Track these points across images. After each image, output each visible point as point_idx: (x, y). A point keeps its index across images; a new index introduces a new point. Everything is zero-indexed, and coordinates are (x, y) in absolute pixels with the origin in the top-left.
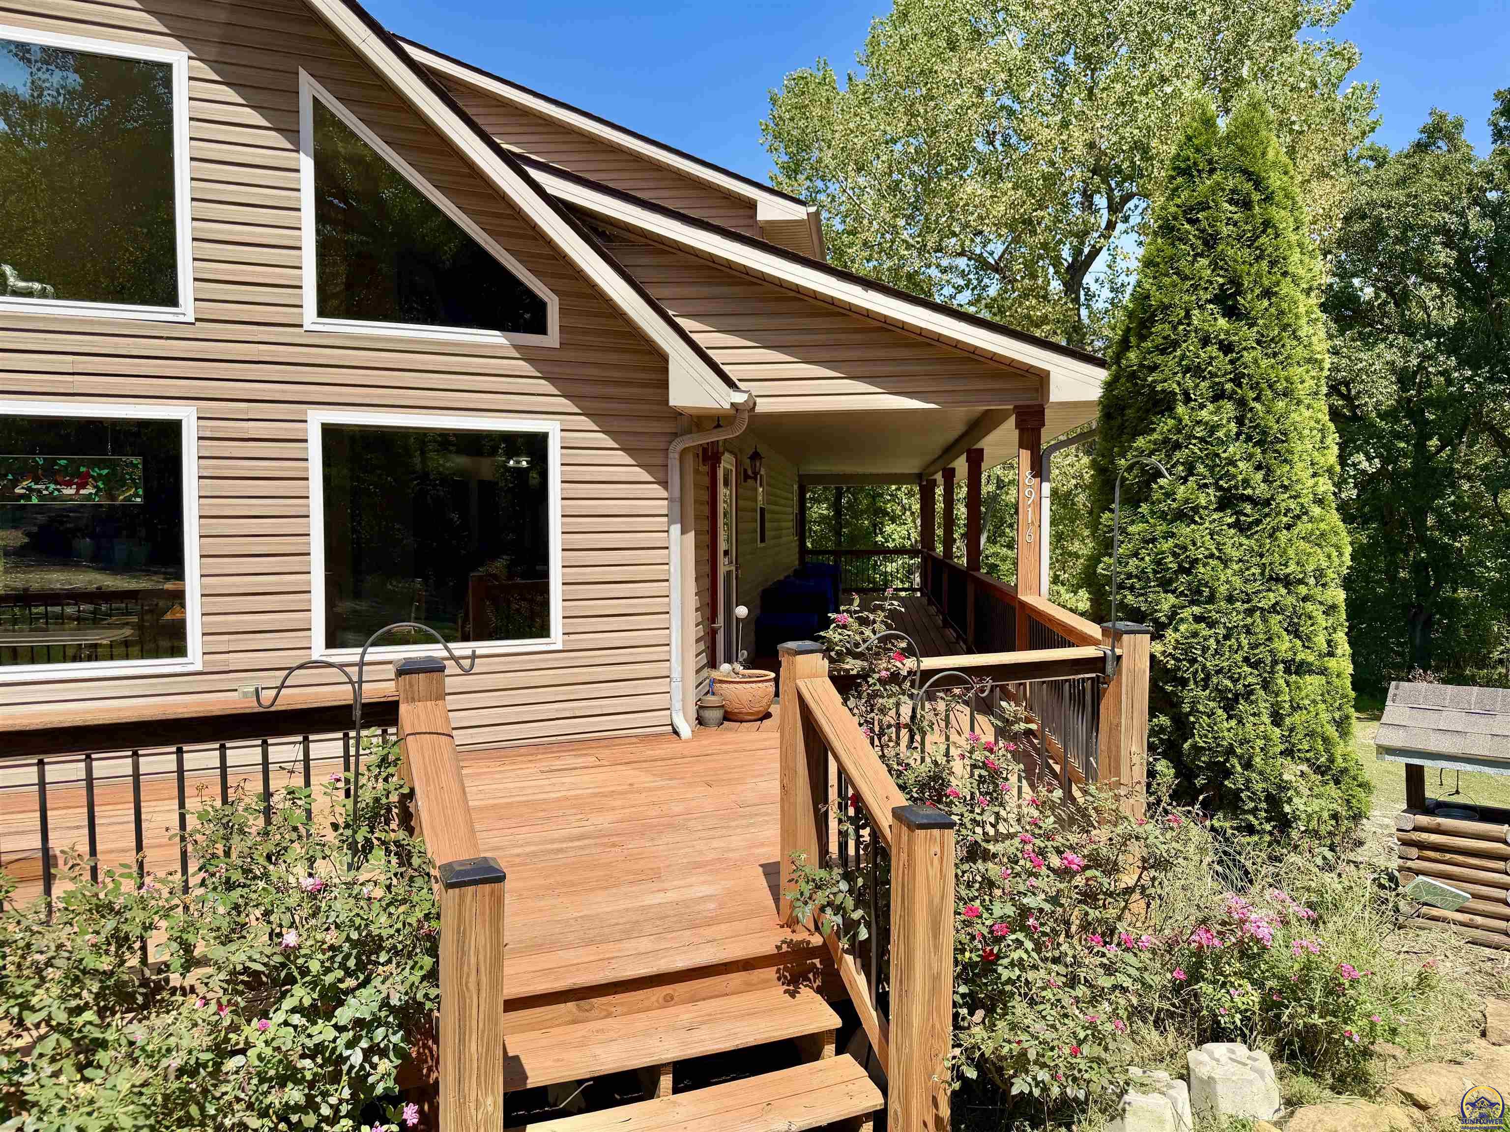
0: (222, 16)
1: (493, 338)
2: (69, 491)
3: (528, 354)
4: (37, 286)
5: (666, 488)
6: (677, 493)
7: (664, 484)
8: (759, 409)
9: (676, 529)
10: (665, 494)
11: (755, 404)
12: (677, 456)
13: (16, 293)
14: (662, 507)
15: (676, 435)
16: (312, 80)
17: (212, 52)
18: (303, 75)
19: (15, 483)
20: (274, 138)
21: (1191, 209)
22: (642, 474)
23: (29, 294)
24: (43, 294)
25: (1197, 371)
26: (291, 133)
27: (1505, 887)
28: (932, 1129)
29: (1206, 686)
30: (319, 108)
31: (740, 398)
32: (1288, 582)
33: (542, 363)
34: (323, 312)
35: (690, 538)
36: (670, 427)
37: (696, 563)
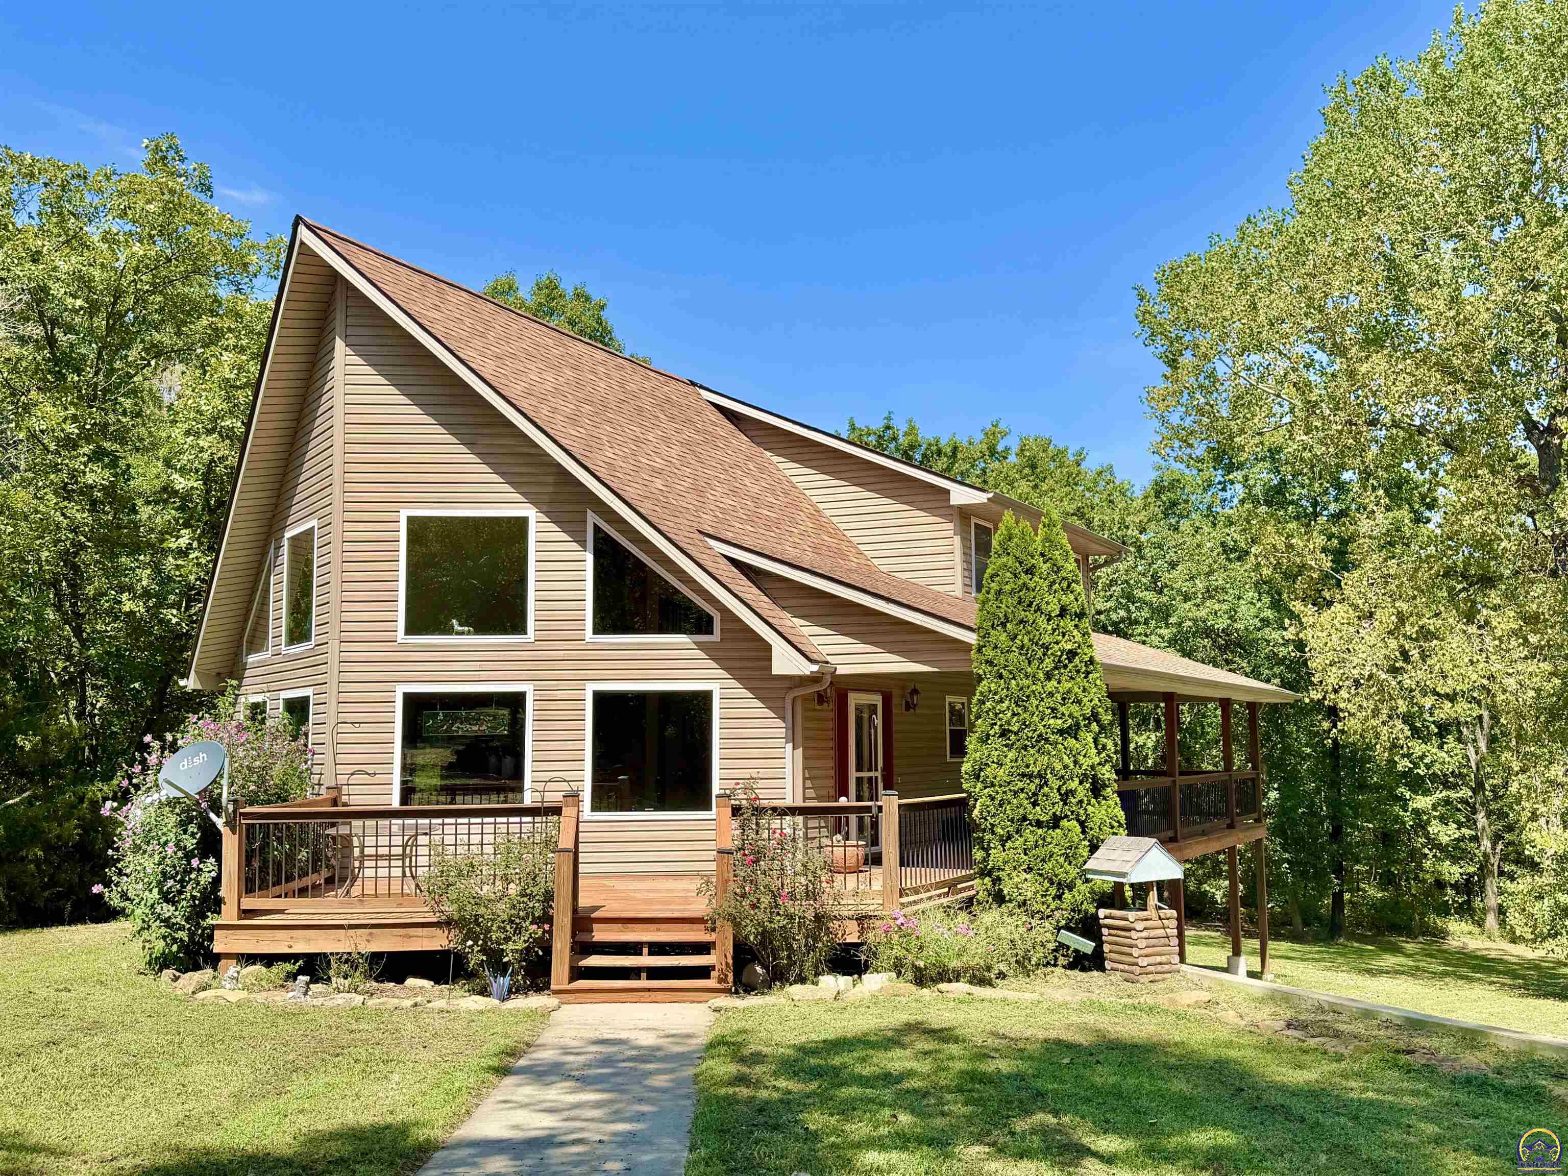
0: (550, 489)
1: (682, 640)
2: (475, 728)
3: (701, 646)
4: (466, 629)
5: (784, 721)
6: (790, 725)
7: (783, 719)
8: (838, 672)
9: (789, 746)
10: (783, 725)
11: (836, 670)
12: (789, 701)
13: (458, 633)
14: (781, 733)
15: (791, 688)
16: (592, 515)
17: (545, 508)
18: (590, 513)
19: (452, 724)
20: (575, 546)
22: (770, 713)
23: (462, 633)
24: (469, 633)
25: (990, 663)
26: (582, 543)
27: (1131, 946)
28: (724, 967)
29: (993, 833)
30: (597, 529)
31: (815, 668)
32: (1030, 776)
33: (711, 651)
34: (596, 632)
35: (799, 752)
36: (787, 684)
37: (805, 768)
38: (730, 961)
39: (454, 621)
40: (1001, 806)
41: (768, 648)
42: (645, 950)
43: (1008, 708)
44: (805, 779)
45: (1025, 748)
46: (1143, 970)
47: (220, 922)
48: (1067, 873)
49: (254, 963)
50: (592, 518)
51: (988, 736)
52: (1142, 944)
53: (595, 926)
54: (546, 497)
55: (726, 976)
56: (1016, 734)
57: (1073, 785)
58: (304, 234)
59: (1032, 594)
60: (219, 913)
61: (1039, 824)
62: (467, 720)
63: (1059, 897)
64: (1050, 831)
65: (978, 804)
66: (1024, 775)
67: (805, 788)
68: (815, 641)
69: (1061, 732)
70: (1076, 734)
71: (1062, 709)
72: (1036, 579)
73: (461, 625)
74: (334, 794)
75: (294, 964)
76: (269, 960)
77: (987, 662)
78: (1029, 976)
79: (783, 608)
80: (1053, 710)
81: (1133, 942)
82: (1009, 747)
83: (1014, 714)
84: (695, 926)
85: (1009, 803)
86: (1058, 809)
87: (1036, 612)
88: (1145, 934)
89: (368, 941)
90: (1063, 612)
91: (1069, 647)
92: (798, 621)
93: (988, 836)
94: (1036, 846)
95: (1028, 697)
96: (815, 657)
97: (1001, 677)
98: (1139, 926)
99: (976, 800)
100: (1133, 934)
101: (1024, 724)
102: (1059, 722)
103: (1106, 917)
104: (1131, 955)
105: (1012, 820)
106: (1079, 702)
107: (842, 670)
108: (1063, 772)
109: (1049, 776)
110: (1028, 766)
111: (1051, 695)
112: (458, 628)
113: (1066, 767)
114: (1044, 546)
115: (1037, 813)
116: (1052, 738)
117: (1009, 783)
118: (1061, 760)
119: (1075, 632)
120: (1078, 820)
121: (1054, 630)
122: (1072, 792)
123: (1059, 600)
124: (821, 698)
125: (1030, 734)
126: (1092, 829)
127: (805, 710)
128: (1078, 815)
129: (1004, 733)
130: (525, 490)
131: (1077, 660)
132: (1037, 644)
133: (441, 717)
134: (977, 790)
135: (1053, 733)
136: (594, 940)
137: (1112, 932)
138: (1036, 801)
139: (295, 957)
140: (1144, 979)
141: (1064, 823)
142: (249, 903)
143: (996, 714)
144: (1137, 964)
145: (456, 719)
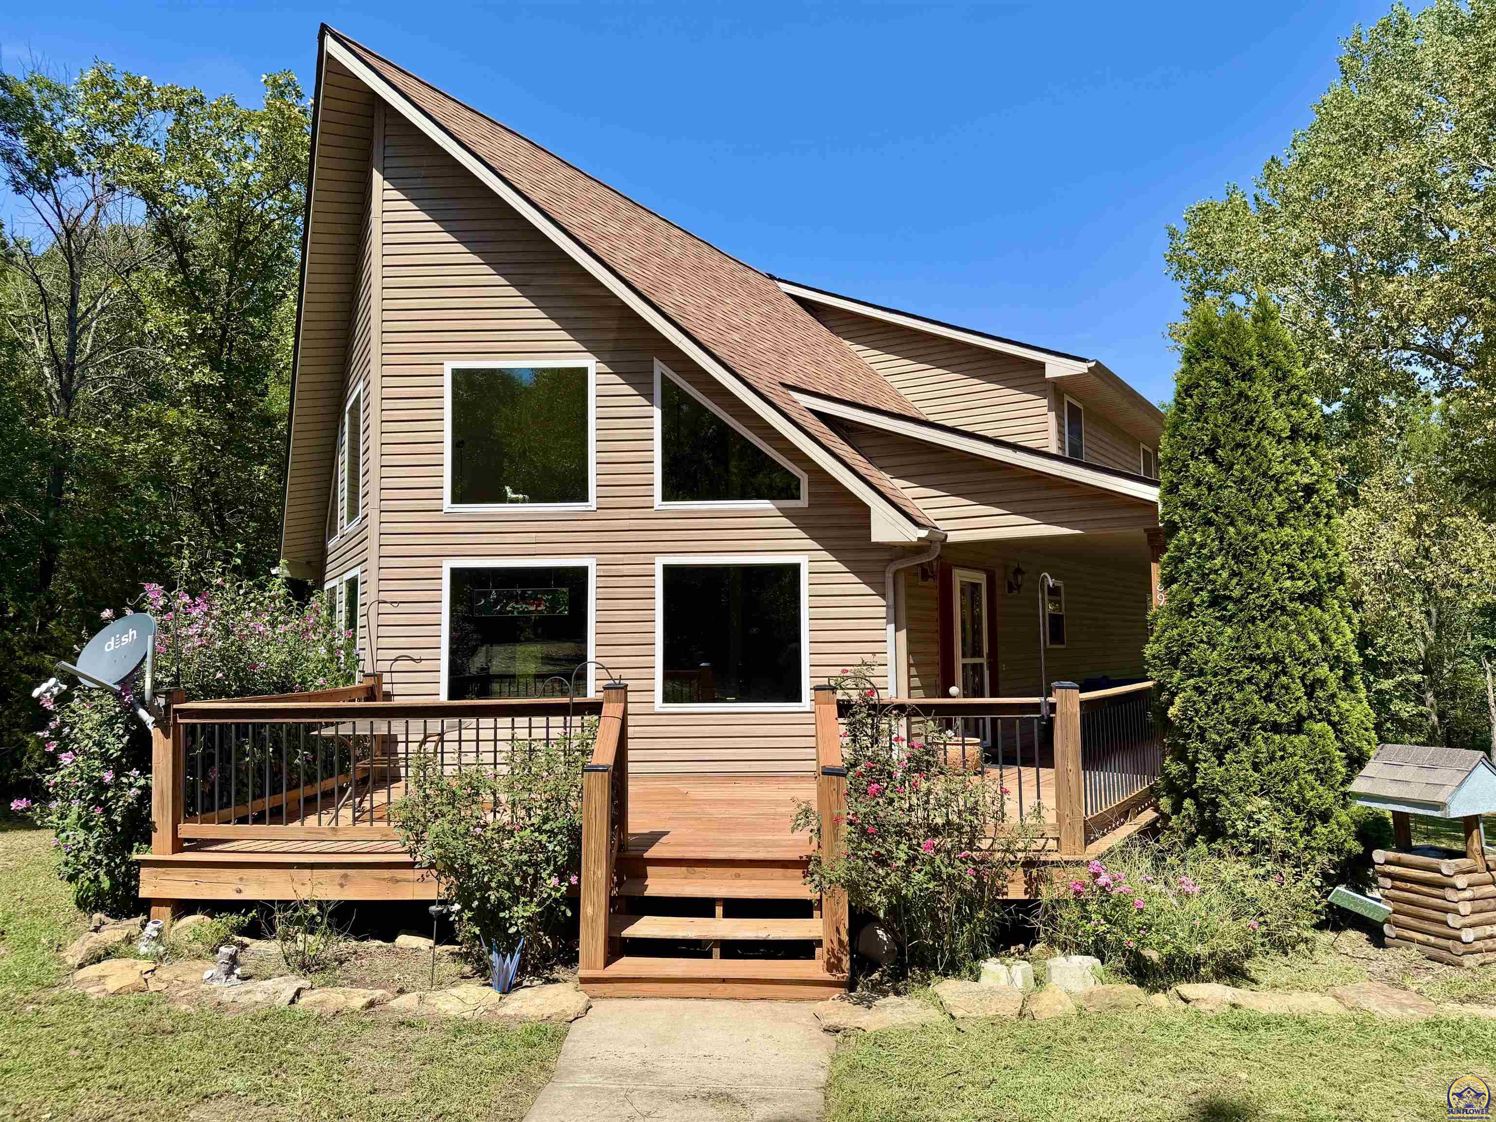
0: (614, 336)
1: (765, 505)
2: (533, 608)
3: (786, 513)
4: (521, 496)
5: (884, 598)
6: (891, 602)
7: (883, 596)
8: (949, 540)
9: (891, 627)
10: (884, 603)
11: (946, 536)
12: (891, 575)
13: (512, 501)
14: (881, 612)
15: (892, 561)
16: (661, 364)
17: (607, 357)
18: (657, 362)
19: (506, 605)
20: (641, 400)
21: (1190, 387)
22: (865, 589)
23: (516, 501)
24: (524, 501)
25: (1191, 505)
26: (649, 396)
27: (1446, 911)
28: (836, 946)
29: (1203, 740)
30: (664, 379)
31: (923, 533)
32: (1261, 661)
33: (798, 519)
34: (665, 498)
35: (903, 634)
36: (886, 556)
37: (909, 653)
38: (845, 938)
39: (508, 488)
40: (1215, 702)
41: (865, 511)
42: (719, 910)
43: (1223, 567)
44: (909, 665)
45: (1253, 620)
46: (1468, 948)
47: (147, 856)
48: (1320, 797)
49: (194, 913)
50: (659, 368)
51: (1191, 606)
52: (1465, 908)
53: (650, 870)
54: (610, 345)
55: (840, 960)
56: (1238, 601)
57: (1323, 671)
58: (332, 46)
59: (1254, 407)
60: (149, 842)
61: (1276, 728)
62: (523, 598)
63: (1307, 831)
64: (1292, 738)
65: (1177, 700)
66: (1252, 659)
67: (910, 677)
68: (920, 504)
69: (1302, 598)
70: (1320, 601)
71: (1302, 565)
72: (1258, 386)
73: (515, 492)
74: (370, 682)
75: (245, 915)
76: (213, 907)
77: (1185, 505)
78: (1286, 954)
79: (881, 468)
80: (1290, 566)
81: (1451, 905)
82: (1227, 620)
83: (1233, 574)
84: (790, 872)
85: (1231, 698)
86: (1303, 706)
87: (1259, 430)
88: (1468, 894)
89: (342, 885)
90: (1296, 433)
91: (1306, 480)
92: (899, 483)
93: (1193, 744)
94: (1272, 759)
95: (1255, 549)
96: (922, 521)
97: (1209, 523)
98: (1461, 881)
99: (1174, 695)
100: (1449, 893)
101: (1250, 586)
102: (1300, 583)
103: (1388, 862)
104: (1445, 923)
105: (1235, 723)
106: (1324, 556)
107: (952, 537)
108: (1308, 655)
109: (1288, 660)
110: (1257, 647)
111: (1286, 546)
112: (510, 495)
113: (1312, 647)
114: (1260, 346)
115: (1269, 711)
116: (1291, 606)
117: (1229, 671)
118: (1304, 637)
119: (1312, 461)
120: (1330, 723)
121: (1285, 457)
122: (1322, 683)
123: (1289, 416)
124: (925, 572)
125: (1259, 601)
126: (1347, 733)
127: (909, 586)
128: (1329, 714)
129: (1215, 601)
130: (582, 337)
131: (1315, 499)
132: (1265, 475)
133: (494, 595)
134: (1175, 680)
135: (1291, 600)
136: (647, 893)
137: (1398, 883)
138: (1271, 694)
139: (249, 905)
140: (1469, 961)
141: (1308, 725)
142: (188, 830)
143: (1204, 576)
144: (1459, 939)
145: (512, 597)
